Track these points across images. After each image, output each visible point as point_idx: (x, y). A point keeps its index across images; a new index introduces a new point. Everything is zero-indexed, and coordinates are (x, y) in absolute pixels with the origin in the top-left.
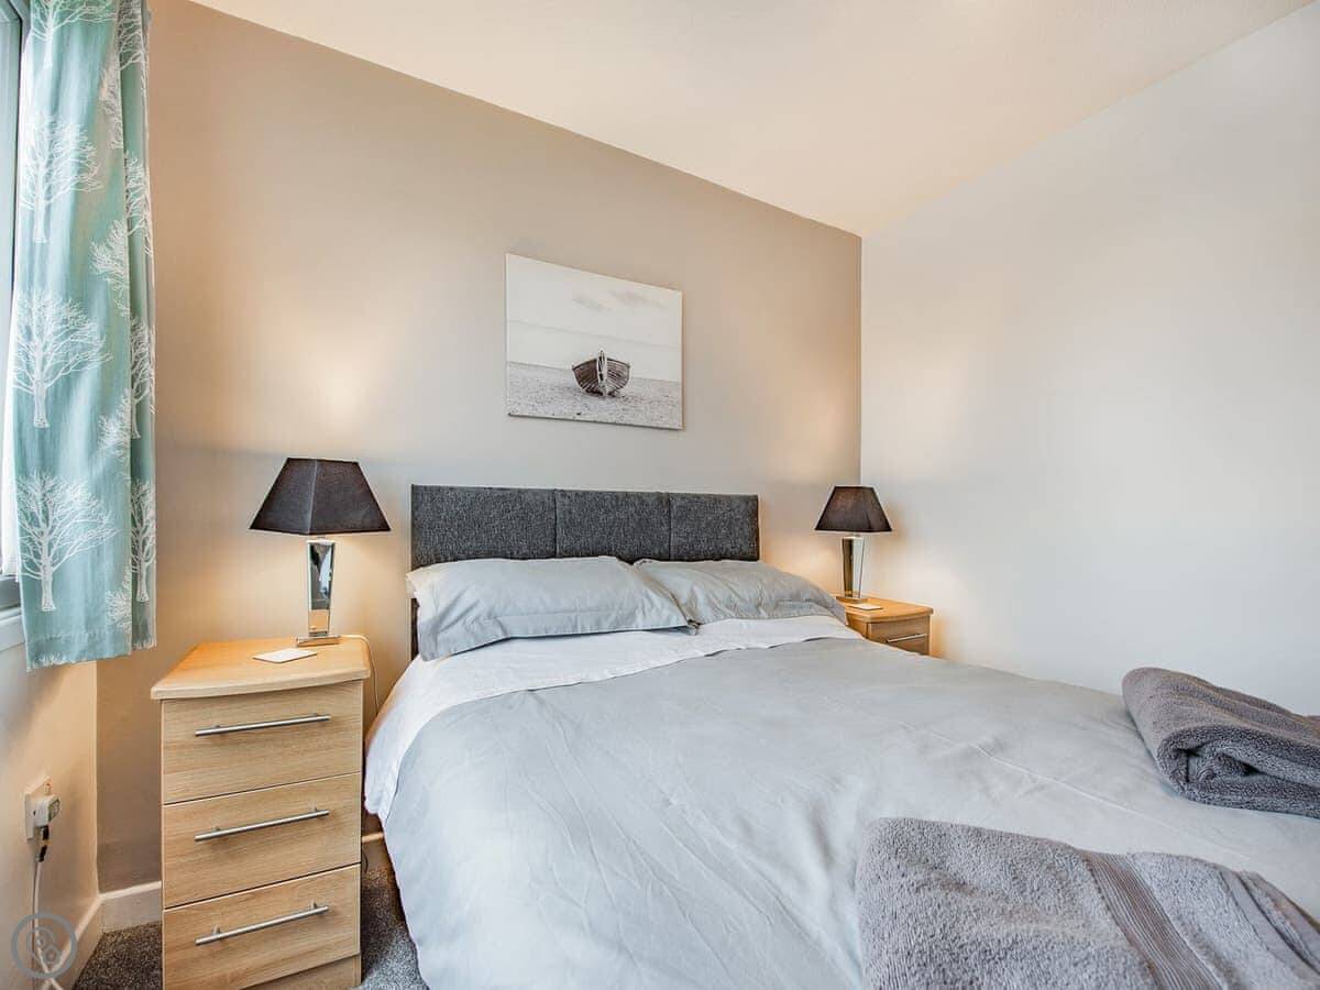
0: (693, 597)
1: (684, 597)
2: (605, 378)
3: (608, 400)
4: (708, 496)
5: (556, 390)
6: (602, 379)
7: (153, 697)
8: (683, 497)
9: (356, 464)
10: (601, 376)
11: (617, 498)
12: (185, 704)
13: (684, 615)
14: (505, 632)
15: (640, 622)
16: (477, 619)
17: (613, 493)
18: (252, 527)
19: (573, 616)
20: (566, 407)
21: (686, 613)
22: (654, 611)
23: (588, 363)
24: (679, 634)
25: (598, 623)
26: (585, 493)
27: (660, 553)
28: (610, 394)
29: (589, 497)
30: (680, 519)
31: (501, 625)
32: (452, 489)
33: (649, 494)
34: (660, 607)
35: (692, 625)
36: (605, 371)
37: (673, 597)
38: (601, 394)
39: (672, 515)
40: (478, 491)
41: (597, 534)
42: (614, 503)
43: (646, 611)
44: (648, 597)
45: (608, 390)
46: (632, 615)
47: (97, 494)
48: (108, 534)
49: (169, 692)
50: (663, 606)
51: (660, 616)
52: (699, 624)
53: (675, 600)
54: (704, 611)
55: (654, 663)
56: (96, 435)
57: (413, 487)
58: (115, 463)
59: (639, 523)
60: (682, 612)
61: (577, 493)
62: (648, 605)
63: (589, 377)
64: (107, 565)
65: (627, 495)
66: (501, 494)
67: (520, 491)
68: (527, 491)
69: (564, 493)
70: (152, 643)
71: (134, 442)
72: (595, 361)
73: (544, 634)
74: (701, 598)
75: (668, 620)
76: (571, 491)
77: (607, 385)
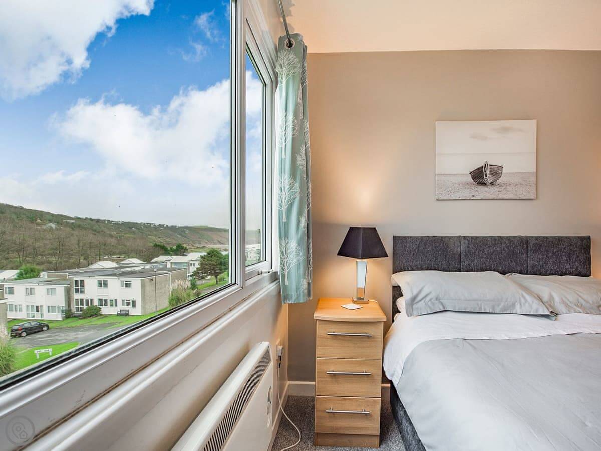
0: (551, 297)
1: (546, 298)
2: (488, 176)
3: (490, 187)
4: (554, 237)
5: (461, 185)
6: (486, 177)
7: (315, 318)
8: (537, 238)
9: (375, 228)
10: (486, 174)
11: (495, 240)
12: (323, 322)
13: (548, 309)
14: (444, 307)
15: (518, 309)
16: (431, 300)
17: (492, 236)
18: (338, 254)
19: (479, 303)
20: (466, 194)
21: (549, 307)
22: (527, 304)
23: (479, 169)
24: (544, 318)
25: (493, 308)
26: (477, 237)
27: (521, 270)
28: (490, 184)
29: (479, 240)
30: (534, 251)
31: (442, 304)
32: (411, 237)
33: (514, 237)
34: (531, 302)
35: (553, 315)
36: (488, 172)
37: (539, 298)
38: (486, 184)
39: (529, 248)
40: (422, 238)
41: (483, 259)
42: (493, 242)
43: (522, 304)
44: (523, 296)
45: (490, 182)
46: (514, 305)
47: (299, 244)
48: (302, 258)
49: (319, 317)
50: (533, 302)
51: (531, 306)
52: (557, 314)
53: (540, 299)
54: (560, 307)
55: (532, 334)
56: (299, 223)
57: (393, 236)
58: (303, 233)
59: (508, 253)
60: (546, 306)
61: (472, 237)
62: (523, 300)
63: (478, 176)
64: (301, 270)
65: (501, 237)
66: (433, 238)
67: (442, 237)
68: (445, 237)
69: (465, 237)
70: (311, 298)
71: (308, 224)
72: (483, 167)
73: (464, 310)
74: (557, 299)
75: (537, 310)
76: (469, 237)
77: (489, 179)
